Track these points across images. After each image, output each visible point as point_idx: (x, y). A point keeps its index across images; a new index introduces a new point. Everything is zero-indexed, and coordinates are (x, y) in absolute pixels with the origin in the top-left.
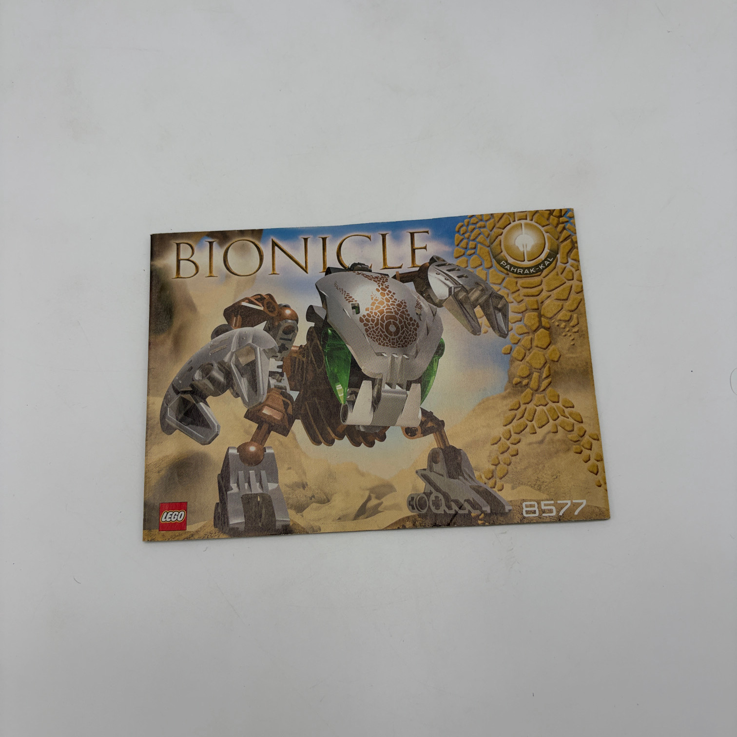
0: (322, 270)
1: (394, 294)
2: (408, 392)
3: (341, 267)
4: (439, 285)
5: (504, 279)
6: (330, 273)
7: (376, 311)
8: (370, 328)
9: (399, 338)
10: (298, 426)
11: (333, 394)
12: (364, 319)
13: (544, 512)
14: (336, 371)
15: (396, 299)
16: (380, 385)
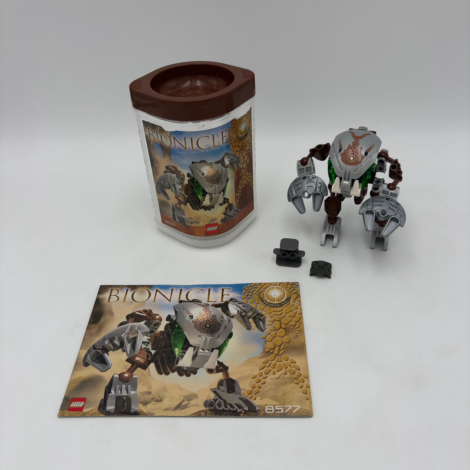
0: (178, 301)
1: (211, 312)
2: (212, 353)
3: (187, 300)
4: (233, 309)
5: (264, 308)
6: (182, 302)
7: (201, 318)
8: (197, 325)
9: (211, 330)
10: (152, 366)
11: (173, 353)
12: (195, 321)
13: (277, 411)
14: (176, 342)
15: (211, 314)
16: (198, 349)
